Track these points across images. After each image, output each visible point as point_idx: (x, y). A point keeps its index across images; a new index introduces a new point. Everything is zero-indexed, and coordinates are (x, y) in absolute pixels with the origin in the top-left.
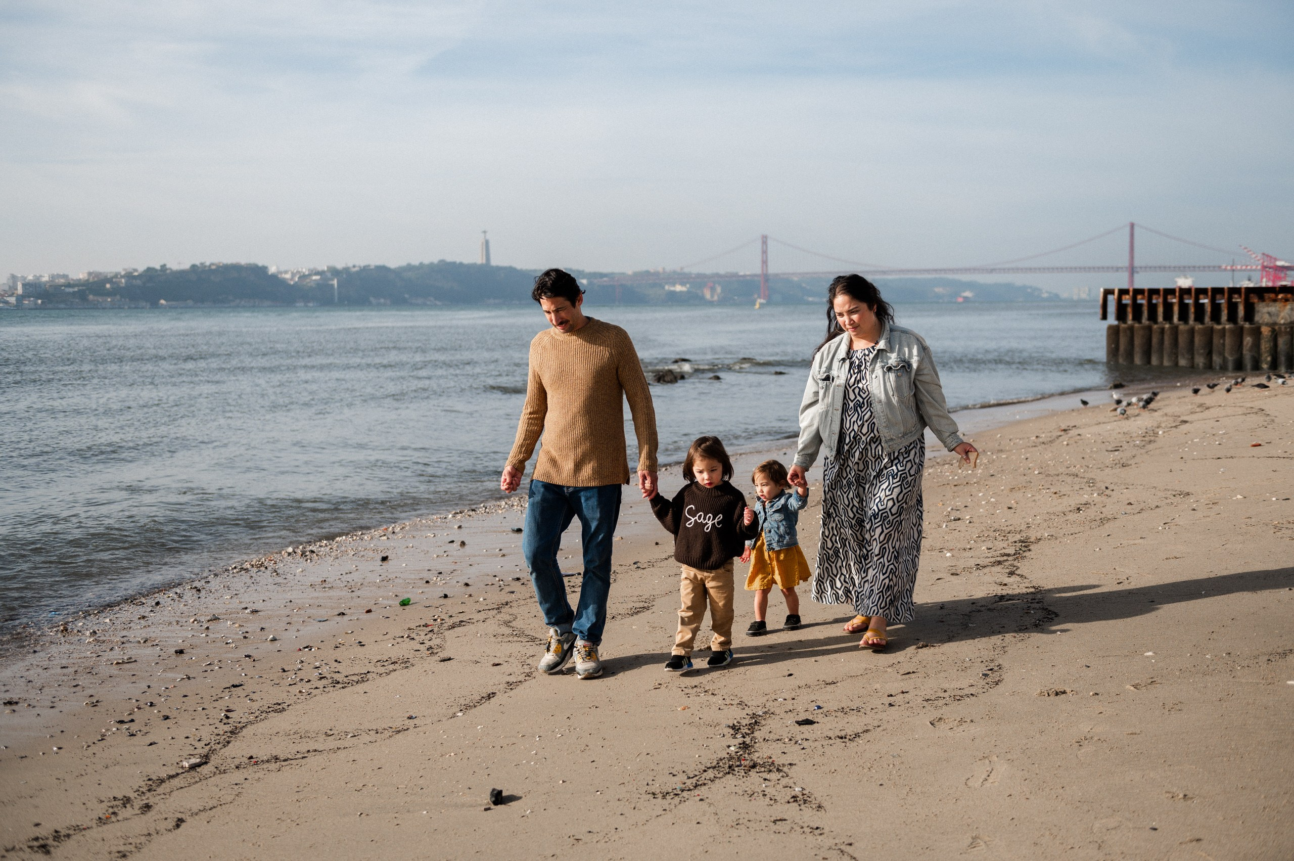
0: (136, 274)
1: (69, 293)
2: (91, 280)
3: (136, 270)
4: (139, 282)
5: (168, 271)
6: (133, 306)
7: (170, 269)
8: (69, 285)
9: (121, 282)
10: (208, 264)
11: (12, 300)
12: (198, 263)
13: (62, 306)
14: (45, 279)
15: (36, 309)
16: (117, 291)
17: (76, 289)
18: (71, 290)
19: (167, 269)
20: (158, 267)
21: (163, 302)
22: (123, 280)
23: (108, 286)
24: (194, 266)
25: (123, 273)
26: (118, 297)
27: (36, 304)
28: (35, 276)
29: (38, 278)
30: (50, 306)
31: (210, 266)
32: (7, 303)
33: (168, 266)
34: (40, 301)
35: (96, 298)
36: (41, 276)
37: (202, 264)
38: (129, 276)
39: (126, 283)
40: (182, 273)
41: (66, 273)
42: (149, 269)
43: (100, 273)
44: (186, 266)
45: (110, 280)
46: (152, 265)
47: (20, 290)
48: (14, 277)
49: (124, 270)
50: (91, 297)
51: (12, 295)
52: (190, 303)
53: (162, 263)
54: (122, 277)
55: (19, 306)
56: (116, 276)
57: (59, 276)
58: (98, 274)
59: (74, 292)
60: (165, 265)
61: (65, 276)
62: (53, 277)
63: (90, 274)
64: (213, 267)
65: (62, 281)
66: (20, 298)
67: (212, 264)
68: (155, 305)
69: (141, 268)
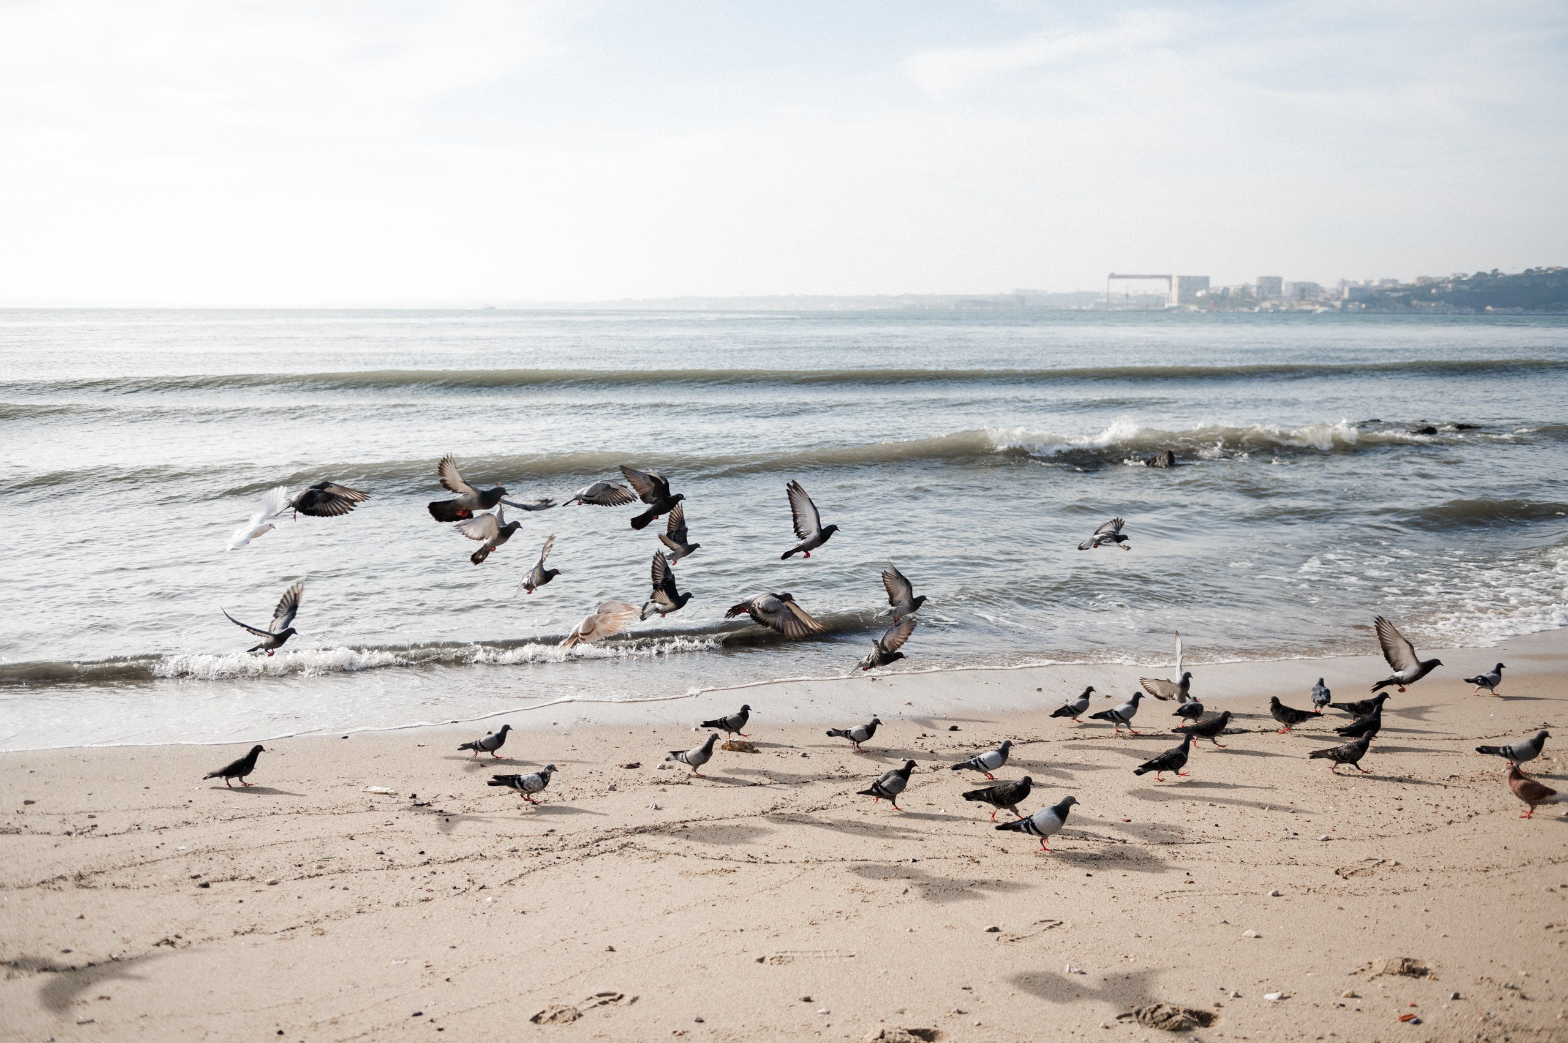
0: (1465, 279)
1: (1393, 298)
2: (1419, 284)
3: (1465, 275)
4: (1466, 288)
5: (1500, 276)
6: (1457, 312)
7: (1501, 274)
8: (1394, 290)
9: (1447, 287)
10: (1544, 268)
11: (1338, 304)
12: (1533, 268)
13: (1385, 310)
14: (1376, 283)
15: (1360, 313)
16: (1442, 296)
17: (1401, 294)
18: (1396, 295)
19: (1498, 274)
20: (1489, 272)
21: (1489, 308)
22: (1450, 286)
23: (1434, 291)
24: (1529, 271)
25: (1452, 278)
26: (1443, 302)
27: (1360, 308)
28: (1365, 281)
29: (1368, 283)
30: (1373, 310)
31: (1546, 271)
32: (1332, 306)
33: (1499, 271)
34: (1364, 306)
35: (1419, 303)
36: (1371, 281)
37: (1538, 268)
38: (1458, 281)
39: (1453, 288)
40: (1515, 277)
41: (1396, 278)
42: (1479, 274)
43: (1430, 278)
44: (1520, 270)
45: (1436, 285)
46: (1482, 270)
47: (1346, 295)
48: (1344, 282)
49: (1454, 274)
50: (1415, 302)
51: (1338, 299)
52: (1519, 309)
53: (1494, 268)
54: (1450, 282)
55: (1343, 310)
56: (1443, 282)
57: (1389, 281)
58: (1425, 279)
59: (1399, 297)
60: (1496, 270)
61: (1395, 281)
62: (1383, 282)
63: (1419, 278)
64: (1550, 272)
65: (1391, 285)
66: (1346, 303)
67: (1550, 269)
68: (1480, 310)
69: (1471, 273)
